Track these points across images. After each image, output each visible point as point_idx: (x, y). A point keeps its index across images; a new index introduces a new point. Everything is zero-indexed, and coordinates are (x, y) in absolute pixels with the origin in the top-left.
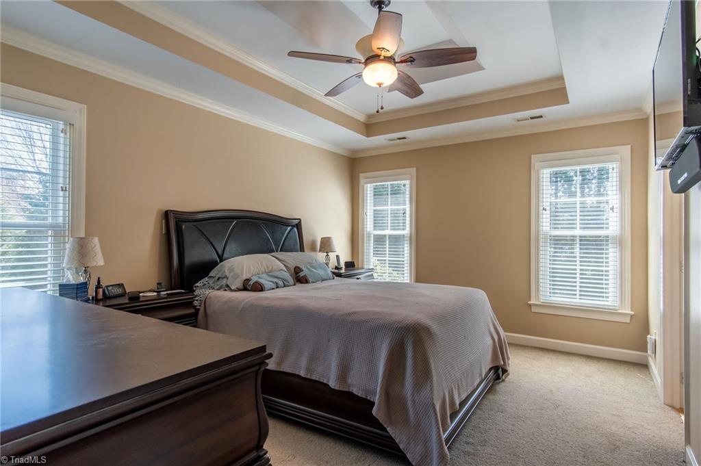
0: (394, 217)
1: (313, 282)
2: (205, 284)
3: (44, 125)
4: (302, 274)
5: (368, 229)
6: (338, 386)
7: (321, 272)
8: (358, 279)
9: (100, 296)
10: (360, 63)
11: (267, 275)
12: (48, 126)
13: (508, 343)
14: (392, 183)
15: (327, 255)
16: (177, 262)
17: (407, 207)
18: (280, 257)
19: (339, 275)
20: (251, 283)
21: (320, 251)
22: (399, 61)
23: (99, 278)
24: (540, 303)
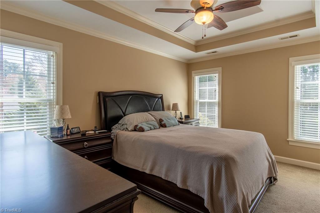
0: (210, 93)
1: (169, 127)
2: (117, 127)
3: (45, 54)
4: (163, 123)
5: (196, 99)
6: (181, 186)
7: (173, 122)
8: (191, 124)
9: (69, 133)
10: (193, 12)
11: (147, 123)
12: (46, 54)
13: (276, 162)
14: (208, 75)
15: (176, 112)
16: (104, 116)
17: (217, 88)
18: (152, 114)
19: (182, 123)
20: (138, 127)
21: (172, 110)
22: (215, 9)
23: (68, 125)
24: (294, 140)
